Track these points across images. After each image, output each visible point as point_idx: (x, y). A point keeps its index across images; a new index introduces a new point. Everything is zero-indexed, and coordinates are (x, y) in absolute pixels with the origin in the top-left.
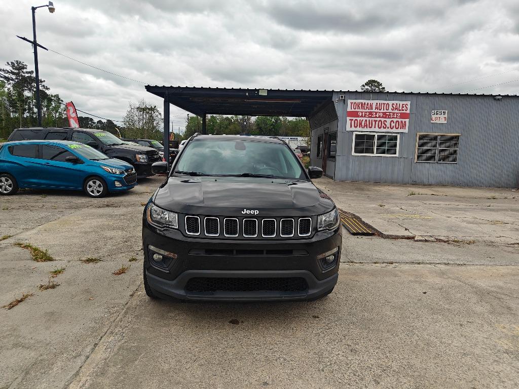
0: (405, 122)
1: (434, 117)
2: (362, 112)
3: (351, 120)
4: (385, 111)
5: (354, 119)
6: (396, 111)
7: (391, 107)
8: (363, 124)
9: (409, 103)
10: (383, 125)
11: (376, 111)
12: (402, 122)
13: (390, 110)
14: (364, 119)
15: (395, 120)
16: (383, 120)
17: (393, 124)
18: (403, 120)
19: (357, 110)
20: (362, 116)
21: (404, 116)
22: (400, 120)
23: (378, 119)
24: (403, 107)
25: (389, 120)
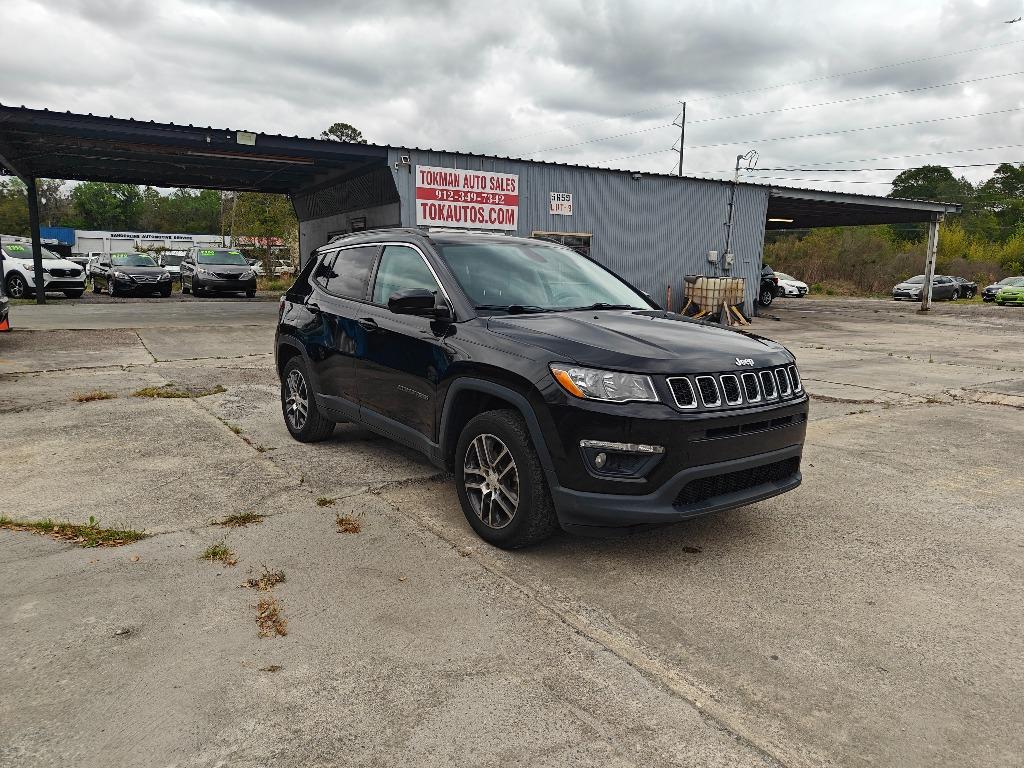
0: (513, 211)
1: (554, 203)
2: (442, 190)
3: (424, 205)
4: (480, 190)
5: (430, 202)
6: (498, 191)
7: (489, 184)
8: (445, 213)
9: (516, 178)
10: (478, 215)
11: (466, 189)
12: (507, 210)
13: (488, 190)
14: (447, 203)
15: (497, 207)
16: (477, 206)
17: (494, 216)
18: (510, 208)
19: (432, 186)
20: (442, 199)
21: (509, 200)
22: (505, 208)
23: (470, 205)
24: (508, 185)
25: (487, 207)
